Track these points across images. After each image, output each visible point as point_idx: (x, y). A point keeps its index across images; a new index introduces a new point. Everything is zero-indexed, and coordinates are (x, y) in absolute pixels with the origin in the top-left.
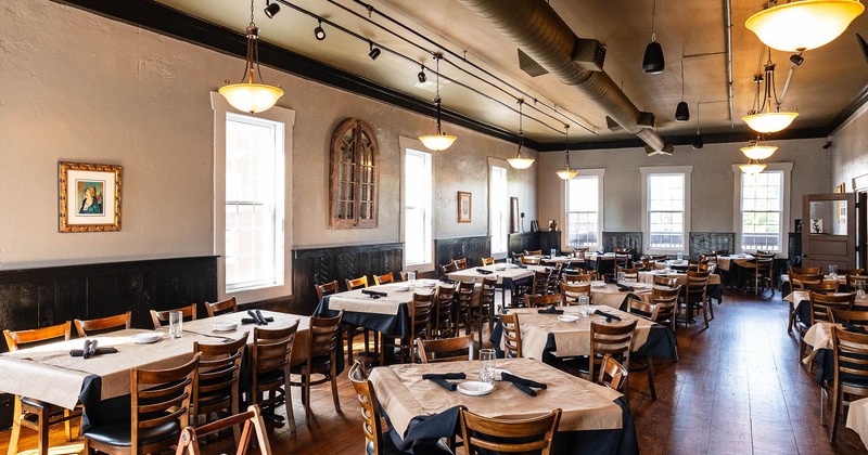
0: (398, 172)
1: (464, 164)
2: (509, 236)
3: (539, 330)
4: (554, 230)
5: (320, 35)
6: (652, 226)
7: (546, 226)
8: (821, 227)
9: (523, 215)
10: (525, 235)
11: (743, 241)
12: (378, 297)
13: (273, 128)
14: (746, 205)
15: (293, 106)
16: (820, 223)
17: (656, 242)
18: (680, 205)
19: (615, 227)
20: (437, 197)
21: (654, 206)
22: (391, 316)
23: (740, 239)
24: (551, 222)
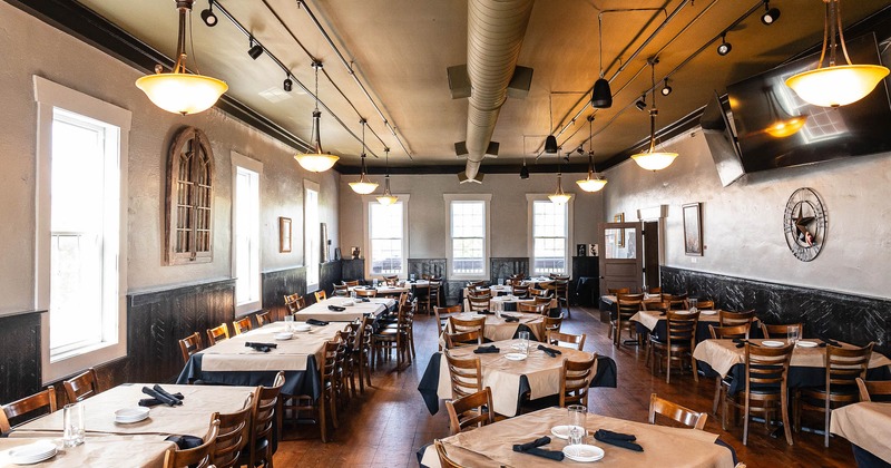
0: (230, 194)
1: (284, 186)
2: (320, 266)
3: (502, 374)
4: (357, 258)
5: (211, 20)
6: (454, 252)
7: (348, 254)
8: (597, 252)
9: (329, 242)
10: (331, 263)
11: (535, 264)
12: (268, 351)
13: (101, 132)
14: (538, 232)
15: (130, 106)
16: (596, 248)
17: (458, 267)
18: (480, 232)
19: (419, 254)
20: (264, 224)
21: (456, 232)
22: (296, 372)
23: (533, 262)
24: (354, 249)
